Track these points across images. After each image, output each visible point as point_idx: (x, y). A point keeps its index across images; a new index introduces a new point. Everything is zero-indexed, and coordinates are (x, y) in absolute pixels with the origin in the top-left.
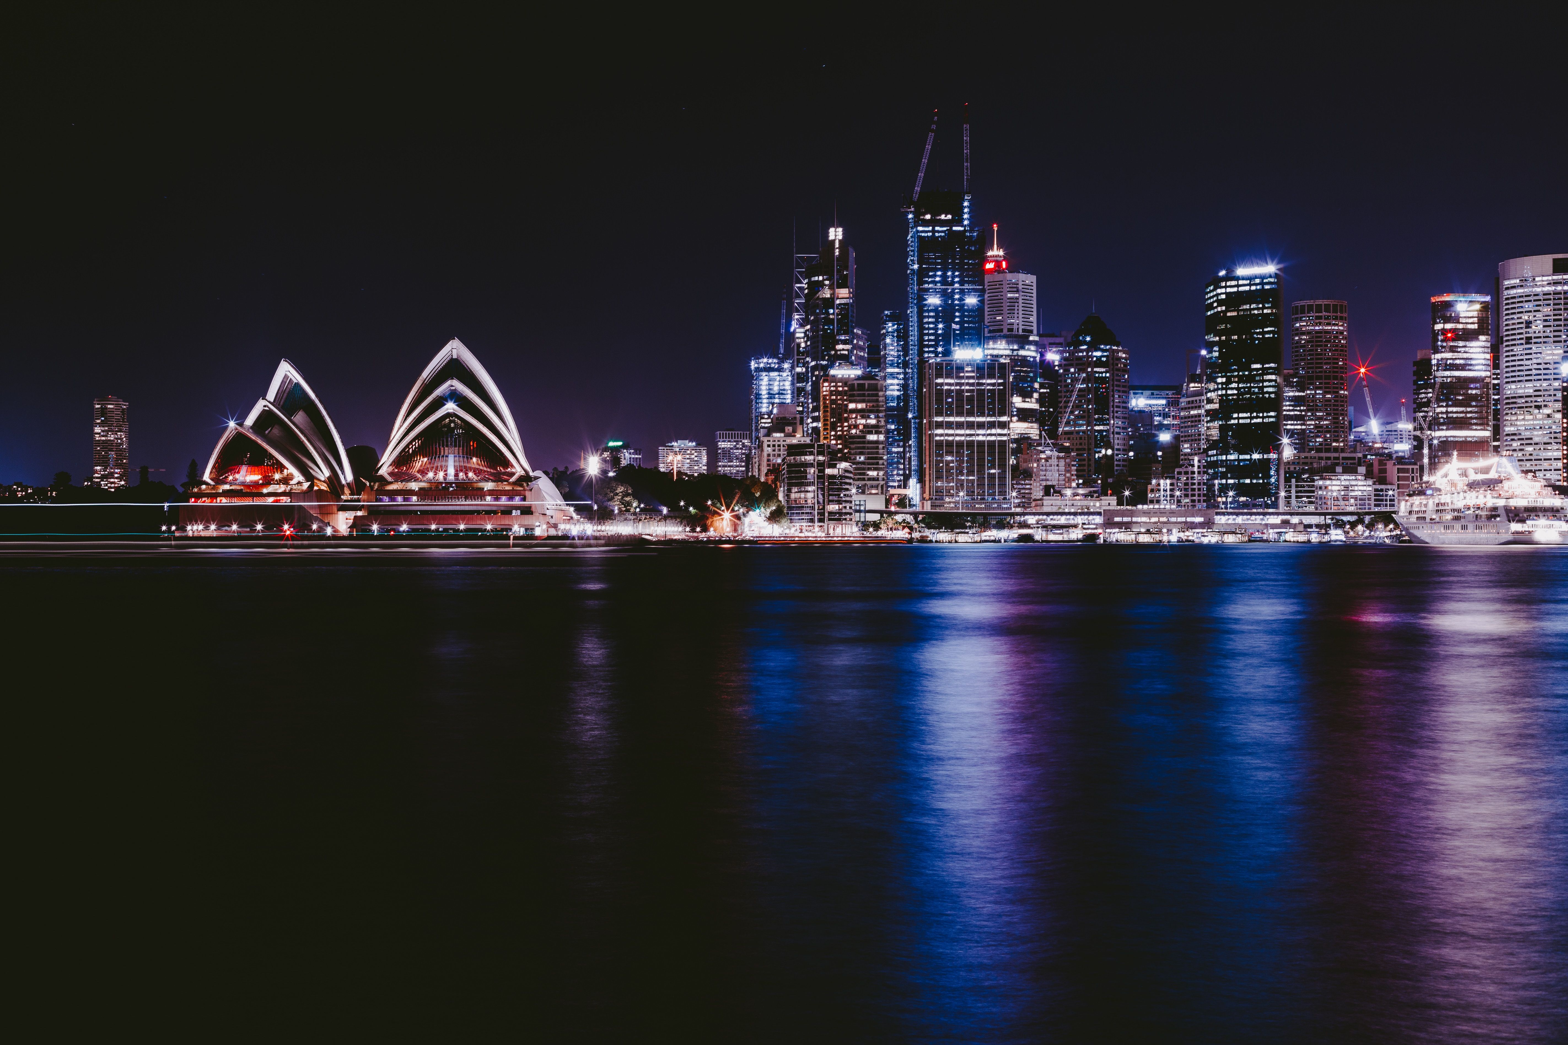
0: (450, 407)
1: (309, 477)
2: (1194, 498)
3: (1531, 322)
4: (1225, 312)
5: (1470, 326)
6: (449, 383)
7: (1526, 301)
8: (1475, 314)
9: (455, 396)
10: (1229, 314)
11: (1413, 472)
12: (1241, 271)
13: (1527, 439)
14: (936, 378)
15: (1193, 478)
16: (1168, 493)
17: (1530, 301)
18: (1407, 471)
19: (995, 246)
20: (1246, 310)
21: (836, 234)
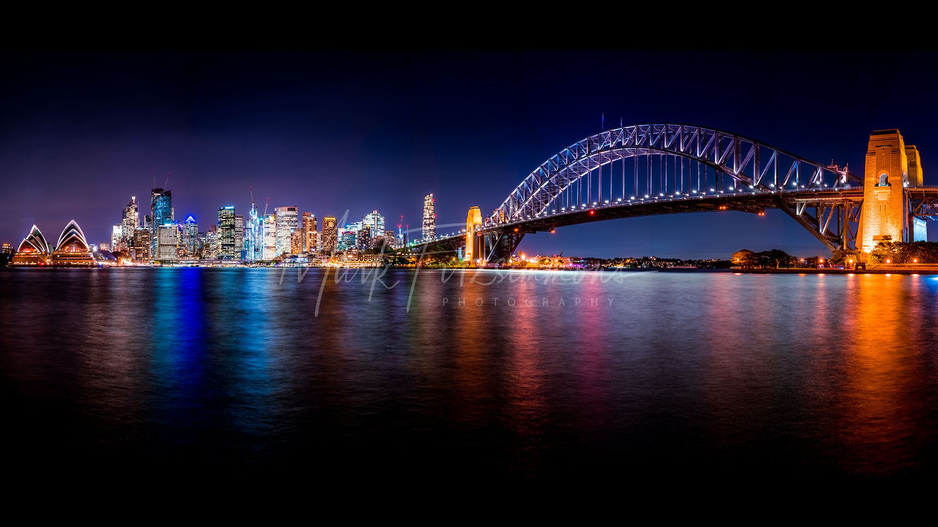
0: (74, 235)
1: (41, 251)
6: (72, 230)
7: (282, 217)
12: (226, 208)
21: (134, 198)
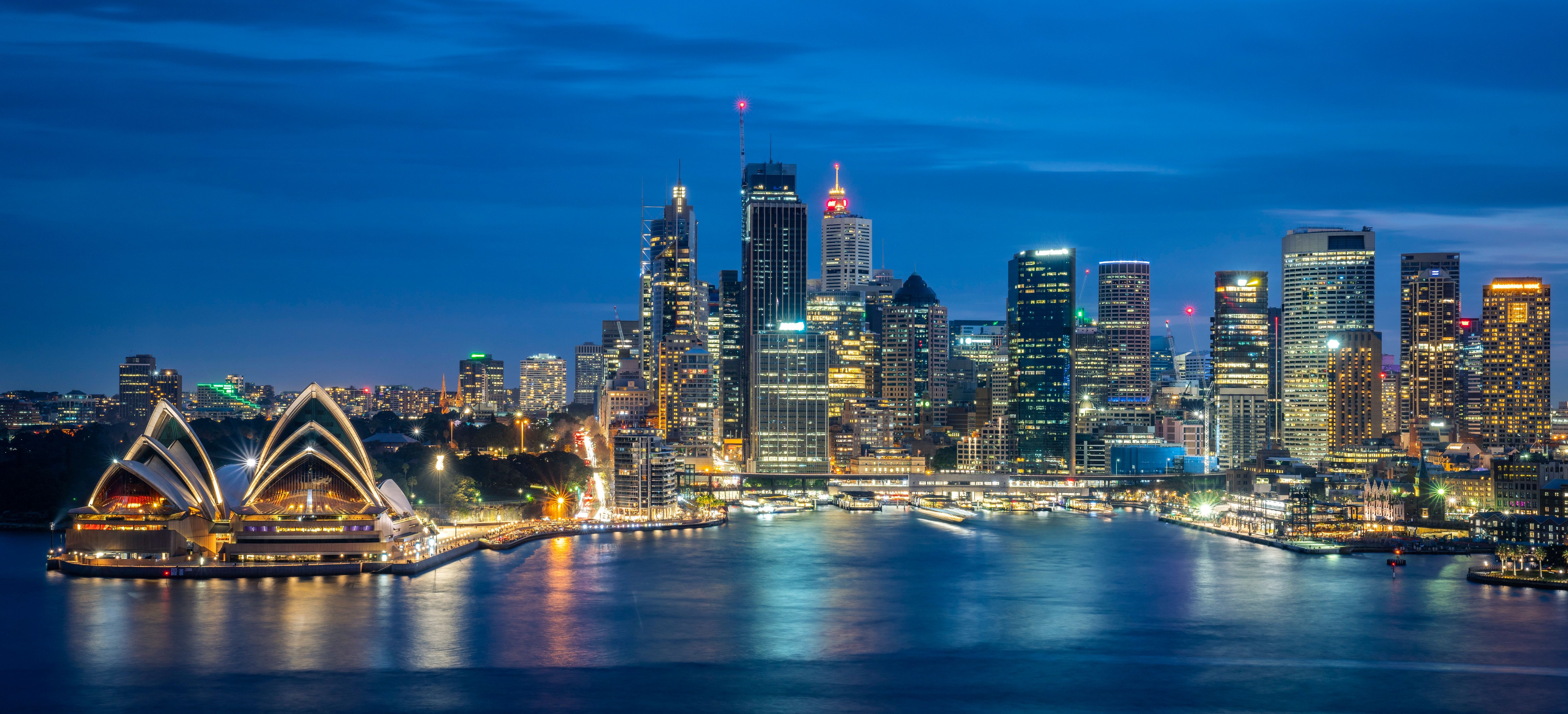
0: (312, 446)
2: (998, 455)
3: (1308, 294)
4: (1024, 289)
5: (1251, 300)
6: (309, 424)
7: (1304, 274)
8: (1254, 289)
9: (312, 437)
10: (1027, 292)
11: (1198, 431)
13: (1304, 401)
14: (762, 349)
15: (997, 437)
16: (975, 449)
17: (1308, 274)
18: (1192, 430)
19: (837, 185)
20: (1043, 288)
21: (679, 192)
